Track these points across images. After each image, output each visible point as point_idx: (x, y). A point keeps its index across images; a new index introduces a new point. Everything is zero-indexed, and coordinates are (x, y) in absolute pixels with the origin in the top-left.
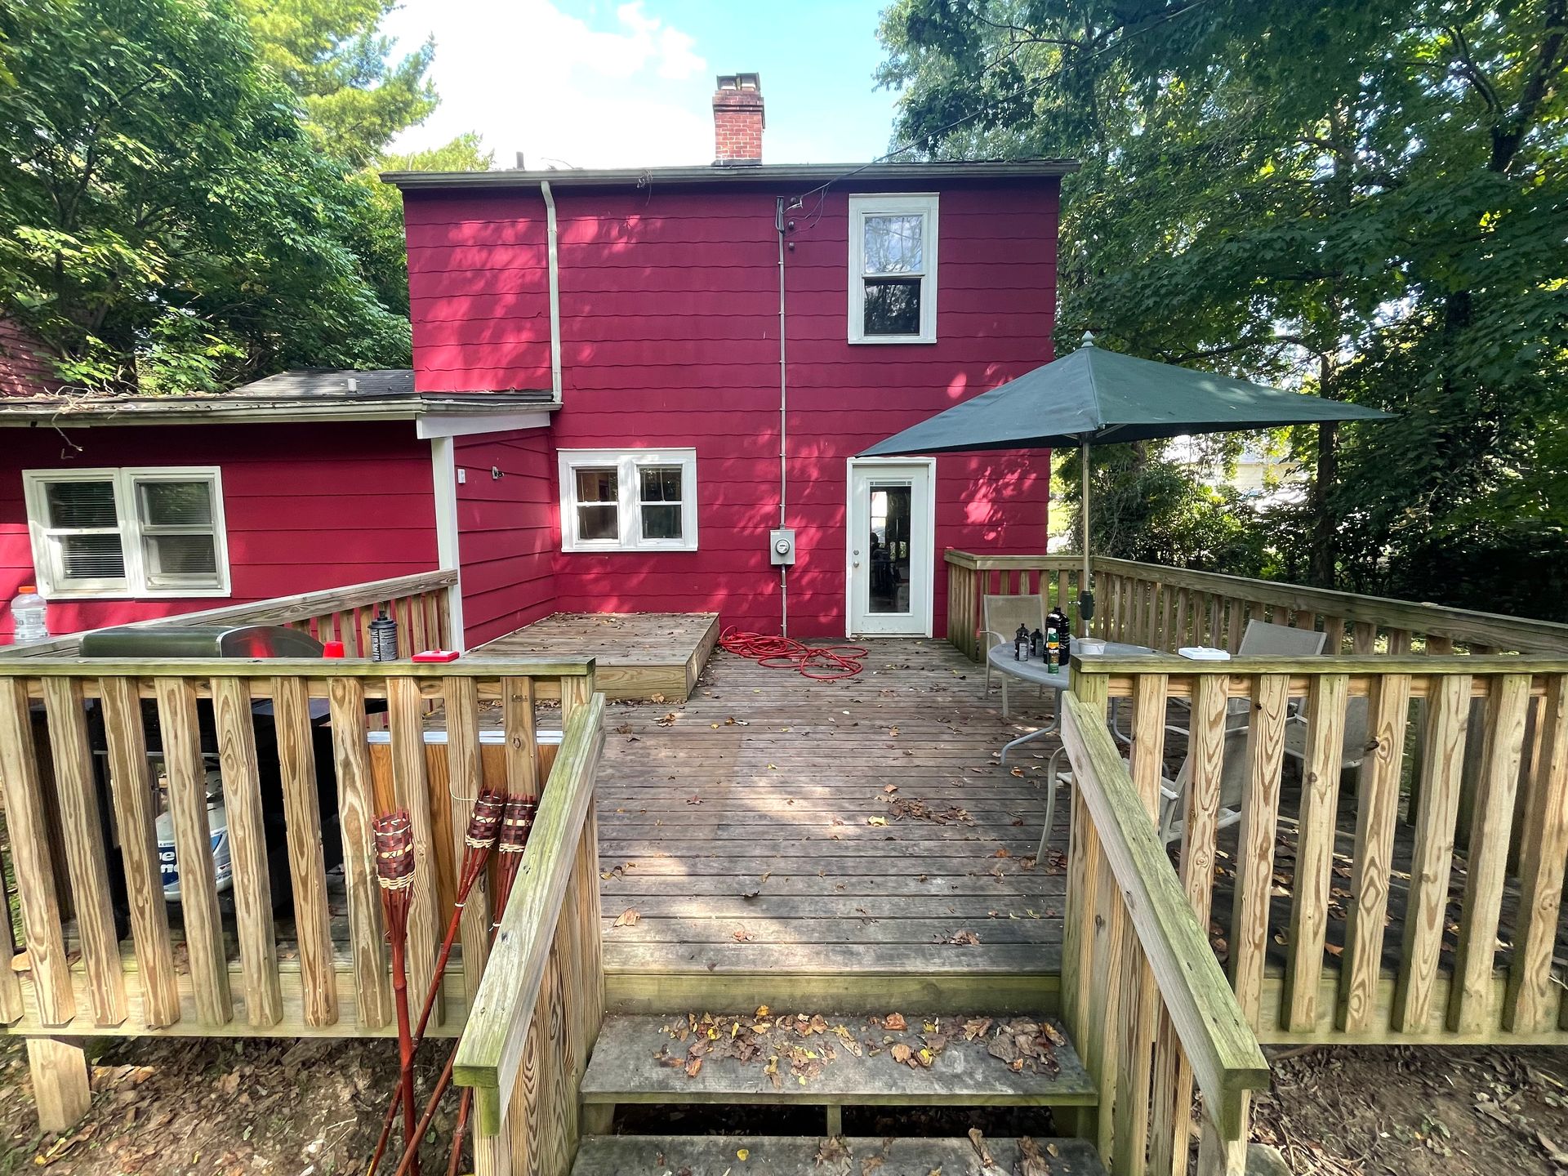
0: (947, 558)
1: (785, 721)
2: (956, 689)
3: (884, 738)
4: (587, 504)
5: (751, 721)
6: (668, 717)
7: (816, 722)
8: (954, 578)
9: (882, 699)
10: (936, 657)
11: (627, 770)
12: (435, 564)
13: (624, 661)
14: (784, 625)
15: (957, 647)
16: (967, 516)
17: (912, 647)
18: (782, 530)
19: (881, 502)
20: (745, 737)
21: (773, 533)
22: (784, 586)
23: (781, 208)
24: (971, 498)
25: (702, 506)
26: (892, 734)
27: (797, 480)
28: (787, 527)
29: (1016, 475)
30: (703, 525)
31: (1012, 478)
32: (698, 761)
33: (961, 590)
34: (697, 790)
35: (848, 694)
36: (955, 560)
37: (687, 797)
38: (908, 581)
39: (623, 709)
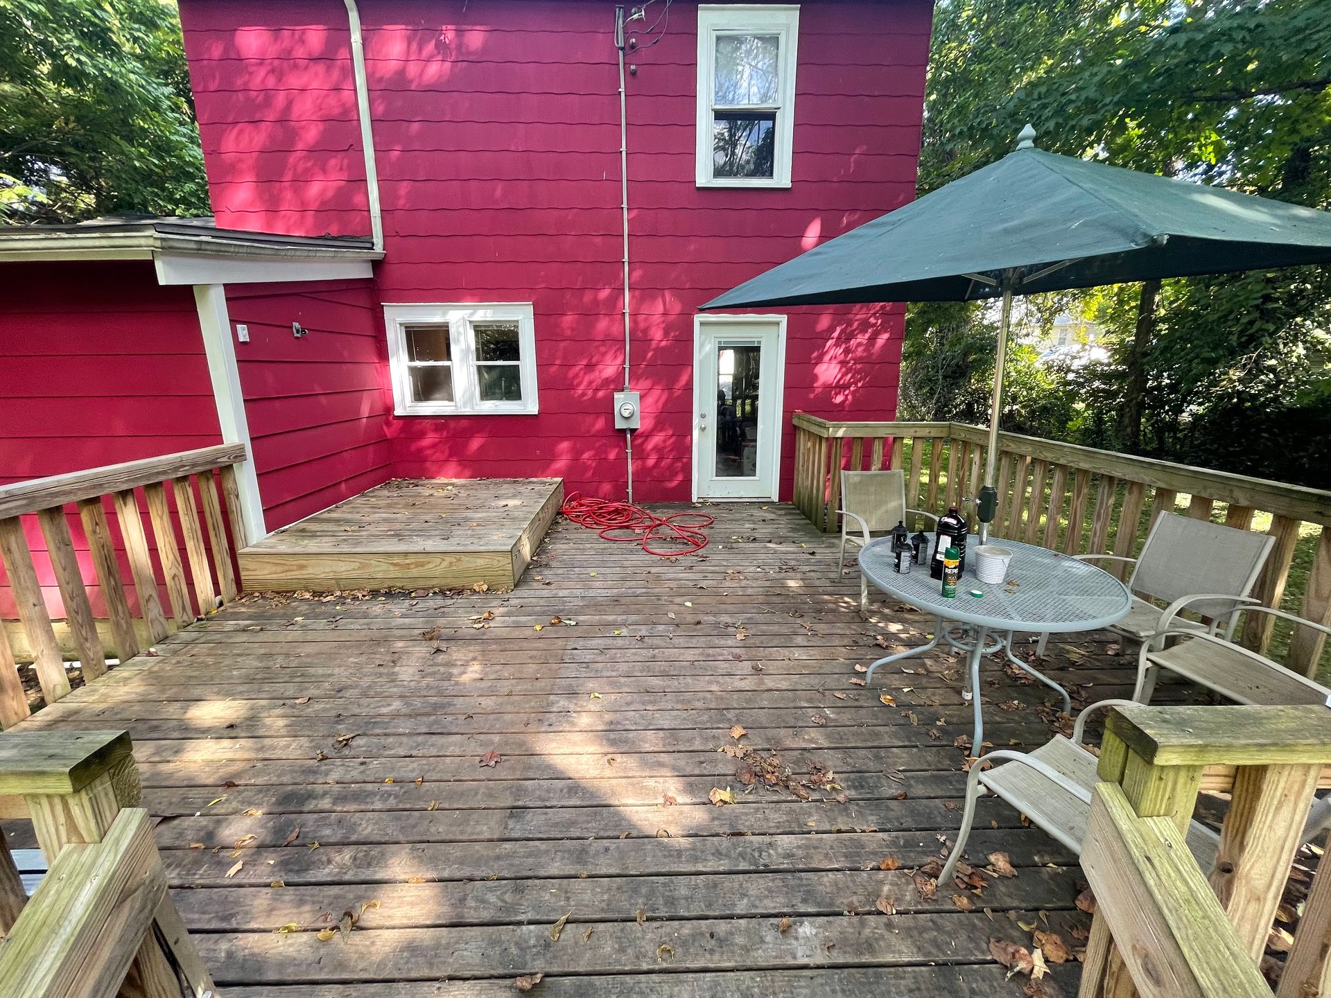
0: (795, 422)
1: (620, 618)
2: (807, 568)
3: (730, 643)
4: (419, 364)
5: (581, 618)
6: (486, 615)
7: (654, 618)
8: (803, 444)
9: (728, 584)
10: (783, 525)
11: (418, 703)
12: (217, 437)
13: (443, 546)
14: (630, 490)
15: (804, 513)
16: (815, 378)
17: (758, 514)
18: (626, 392)
19: (729, 360)
20: (571, 645)
21: (617, 395)
22: (629, 451)
23: (621, 21)
24: (820, 360)
25: (540, 367)
26: (739, 637)
27: (641, 339)
28: (631, 389)
29: (867, 336)
30: (544, 387)
31: (862, 338)
32: (505, 687)
33: (811, 458)
34: (496, 738)
35: (691, 576)
36: (805, 425)
37: (480, 751)
38: (755, 441)
39: (439, 601)
